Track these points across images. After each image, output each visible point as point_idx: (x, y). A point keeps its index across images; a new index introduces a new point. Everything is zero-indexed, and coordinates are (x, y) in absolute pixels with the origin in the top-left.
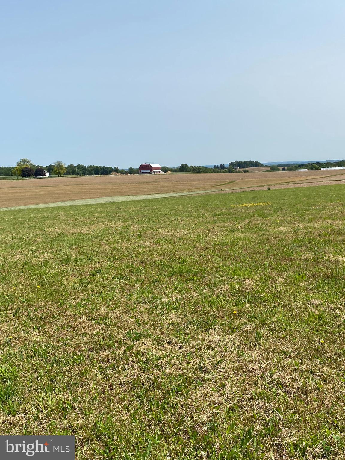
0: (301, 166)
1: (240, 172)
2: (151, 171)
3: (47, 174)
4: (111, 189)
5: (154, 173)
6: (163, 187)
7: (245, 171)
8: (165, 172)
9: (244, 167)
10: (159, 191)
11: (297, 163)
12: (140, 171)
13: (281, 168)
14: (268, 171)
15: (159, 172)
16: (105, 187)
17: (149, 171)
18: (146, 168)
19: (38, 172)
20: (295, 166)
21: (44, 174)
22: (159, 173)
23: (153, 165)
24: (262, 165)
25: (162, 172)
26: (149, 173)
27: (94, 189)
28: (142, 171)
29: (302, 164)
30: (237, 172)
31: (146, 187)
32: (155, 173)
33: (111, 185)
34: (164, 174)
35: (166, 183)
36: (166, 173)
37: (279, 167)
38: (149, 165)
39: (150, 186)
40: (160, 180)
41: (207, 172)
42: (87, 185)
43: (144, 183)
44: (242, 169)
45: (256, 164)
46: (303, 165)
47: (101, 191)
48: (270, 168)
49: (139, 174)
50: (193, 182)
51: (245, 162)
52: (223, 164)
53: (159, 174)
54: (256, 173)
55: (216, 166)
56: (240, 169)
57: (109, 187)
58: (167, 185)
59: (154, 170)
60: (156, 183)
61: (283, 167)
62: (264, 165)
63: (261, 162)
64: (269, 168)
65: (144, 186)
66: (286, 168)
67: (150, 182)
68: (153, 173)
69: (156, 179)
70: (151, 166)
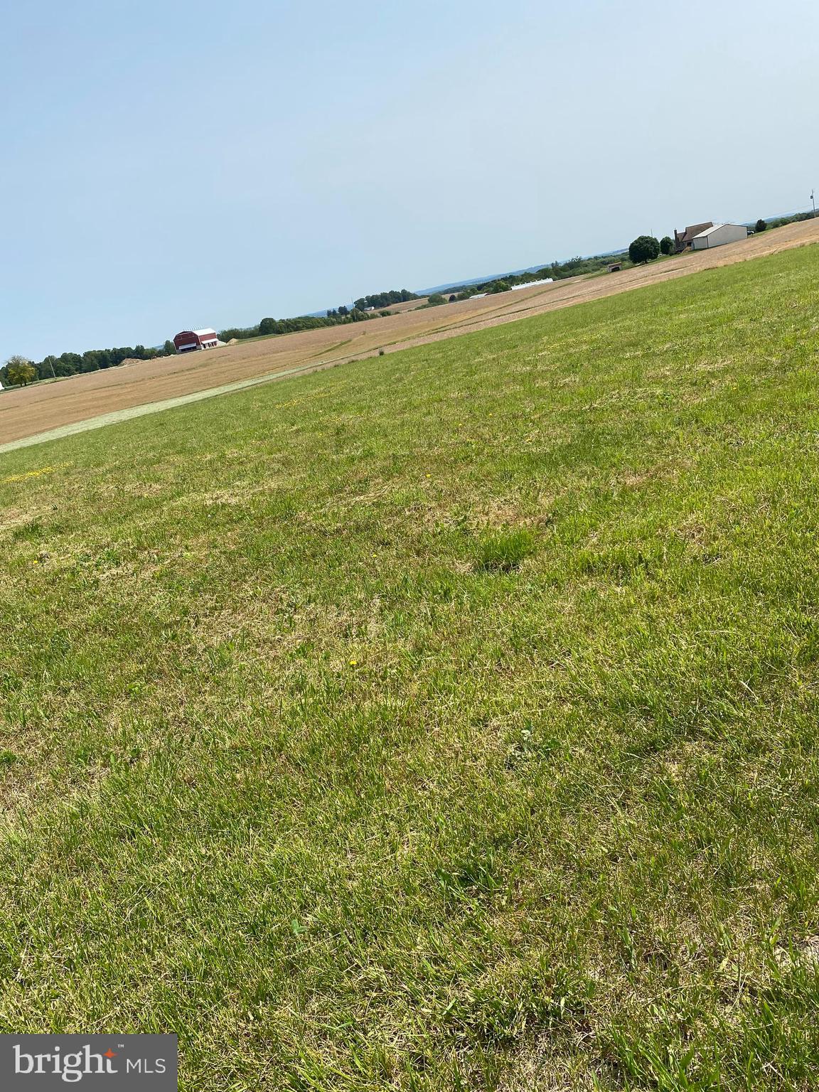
0: (480, 288)
1: (373, 317)
2: (198, 344)
4: (119, 395)
5: (205, 347)
6: (216, 374)
7: (383, 314)
8: (226, 342)
9: (382, 305)
10: (208, 384)
12: (178, 348)
13: (447, 297)
14: (424, 307)
15: (215, 343)
16: (107, 394)
17: (194, 345)
18: (187, 341)
20: (471, 290)
22: (216, 345)
23: (199, 333)
24: (415, 297)
25: (220, 343)
26: (194, 349)
27: (87, 401)
28: (181, 348)
29: (481, 283)
30: (368, 318)
31: (187, 379)
32: (207, 347)
33: (119, 387)
34: (225, 346)
35: (224, 365)
36: (228, 344)
37: (443, 296)
38: (192, 334)
39: (194, 376)
40: (214, 360)
41: (312, 327)
42: (74, 394)
43: (181, 372)
45: (404, 297)
46: (485, 284)
47: (101, 402)
48: (429, 300)
49: (176, 354)
50: (275, 355)
51: (384, 296)
52: (343, 306)
53: (215, 347)
54: (404, 313)
55: (332, 311)
57: (115, 392)
58: (226, 368)
59: (204, 342)
60: (205, 369)
61: (451, 294)
62: (419, 294)
63: (411, 290)
64: (425, 301)
65: (184, 378)
66: (456, 294)
67: (194, 368)
68: (203, 348)
69: (207, 360)
70: (195, 335)
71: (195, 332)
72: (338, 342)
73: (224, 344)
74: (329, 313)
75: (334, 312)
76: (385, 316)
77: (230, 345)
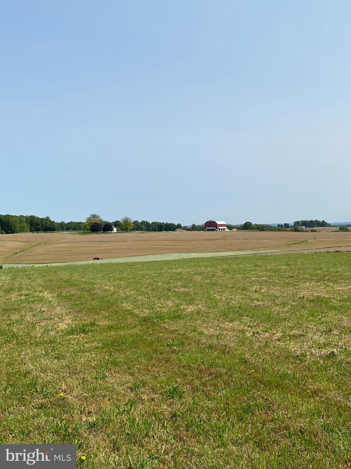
1: (306, 231)
2: (217, 228)
3: (115, 230)
4: (178, 245)
5: (219, 230)
6: (230, 245)
7: (312, 231)
8: (230, 230)
9: (309, 226)
10: (227, 249)
12: (206, 228)
15: (224, 229)
16: (172, 243)
17: (214, 228)
18: (211, 226)
19: (107, 228)
21: (111, 230)
23: (218, 223)
24: (329, 226)
25: (227, 230)
26: (214, 230)
27: (161, 245)
28: (207, 228)
30: (304, 231)
31: (213, 244)
33: (178, 241)
34: (229, 232)
35: (234, 241)
37: (348, 228)
38: (214, 222)
39: (218, 243)
40: (227, 237)
41: (271, 231)
42: (154, 240)
43: (211, 240)
44: (308, 229)
45: (323, 224)
47: (169, 247)
48: (339, 228)
49: (204, 231)
50: (262, 241)
52: (287, 223)
53: (224, 231)
54: (324, 233)
55: (280, 225)
56: (306, 229)
57: (176, 243)
58: (234, 243)
59: (220, 228)
60: (223, 241)
62: (332, 225)
63: (328, 222)
64: (337, 229)
65: (212, 243)
67: (217, 240)
69: (224, 237)
70: (216, 223)
71: (216, 222)
72: (299, 240)
73: (229, 230)
74: (279, 225)
75: (282, 225)
76: (313, 232)
77: (232, 232)
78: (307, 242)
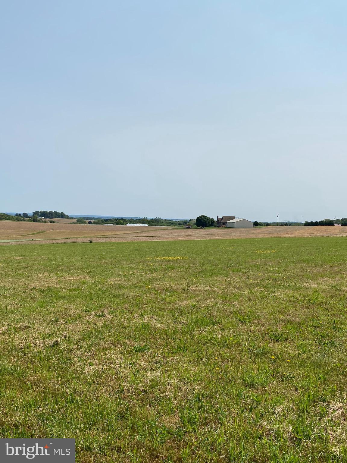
9: (48, 217)
11: (102, 217)
29: (107, 219)
30: (42, 222)
41: (9, 220)
44: (47, 220)
45: (62, 216)
48: (77, 220)
54: (62, 224)
55: (19, 214)
56: (44, 219)
61: (89, 220)
63: (66, 213)
66: (92, 221)
72: (38, 231)
76: (52, 223)
78: (45, 233)
